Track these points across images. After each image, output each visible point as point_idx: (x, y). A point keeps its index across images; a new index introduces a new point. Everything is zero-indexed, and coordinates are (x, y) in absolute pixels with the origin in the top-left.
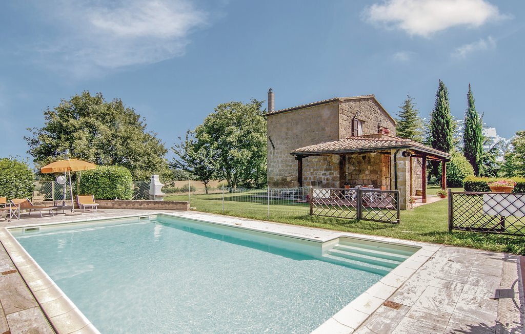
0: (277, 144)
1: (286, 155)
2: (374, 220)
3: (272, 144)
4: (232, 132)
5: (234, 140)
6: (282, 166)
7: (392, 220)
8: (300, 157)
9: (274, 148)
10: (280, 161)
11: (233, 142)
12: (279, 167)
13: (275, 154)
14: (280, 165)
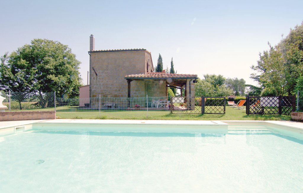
0: (99, 73)
1: (107, 80)
2: (212, 113)
3: (95, 72)
4: (48, 62)
5: (52, 68)
6: (103, 88)
7: (221, 113)
8: (129, 80)
9: (97, 75)
10: (102, 84)
11: (51, 69)
12: (101, 88)
13: (98, 79)
14: (102, 87)
